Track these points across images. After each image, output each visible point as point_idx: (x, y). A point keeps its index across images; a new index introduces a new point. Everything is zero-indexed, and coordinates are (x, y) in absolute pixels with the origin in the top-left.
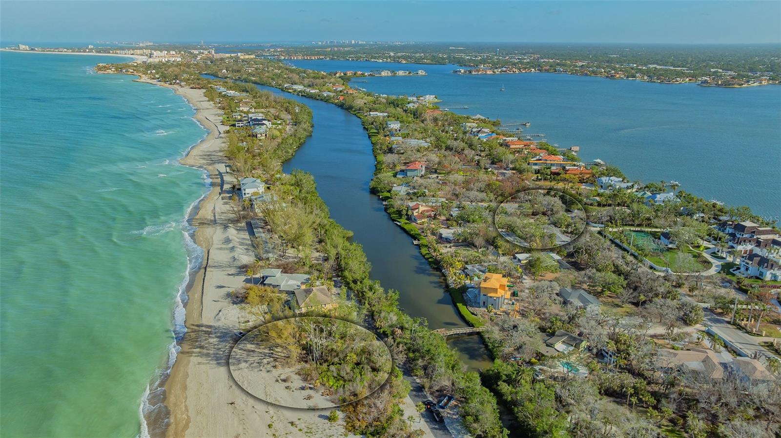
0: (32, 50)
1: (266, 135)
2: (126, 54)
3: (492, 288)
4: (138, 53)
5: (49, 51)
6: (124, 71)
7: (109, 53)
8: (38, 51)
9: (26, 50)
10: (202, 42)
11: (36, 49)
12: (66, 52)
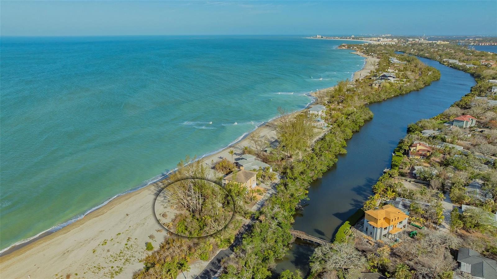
0: (322, 37)
1: (379, 86)
2: (367, 40)
3: (374, 217)
4: (374, 40)
5: (329, 38)
6: (351, 48)
7: (359, 39)
8: (324, 38)
9: (319, 38)
10: (424, 34)
11: (324, 37)
12: (337, 38)
